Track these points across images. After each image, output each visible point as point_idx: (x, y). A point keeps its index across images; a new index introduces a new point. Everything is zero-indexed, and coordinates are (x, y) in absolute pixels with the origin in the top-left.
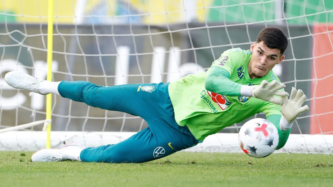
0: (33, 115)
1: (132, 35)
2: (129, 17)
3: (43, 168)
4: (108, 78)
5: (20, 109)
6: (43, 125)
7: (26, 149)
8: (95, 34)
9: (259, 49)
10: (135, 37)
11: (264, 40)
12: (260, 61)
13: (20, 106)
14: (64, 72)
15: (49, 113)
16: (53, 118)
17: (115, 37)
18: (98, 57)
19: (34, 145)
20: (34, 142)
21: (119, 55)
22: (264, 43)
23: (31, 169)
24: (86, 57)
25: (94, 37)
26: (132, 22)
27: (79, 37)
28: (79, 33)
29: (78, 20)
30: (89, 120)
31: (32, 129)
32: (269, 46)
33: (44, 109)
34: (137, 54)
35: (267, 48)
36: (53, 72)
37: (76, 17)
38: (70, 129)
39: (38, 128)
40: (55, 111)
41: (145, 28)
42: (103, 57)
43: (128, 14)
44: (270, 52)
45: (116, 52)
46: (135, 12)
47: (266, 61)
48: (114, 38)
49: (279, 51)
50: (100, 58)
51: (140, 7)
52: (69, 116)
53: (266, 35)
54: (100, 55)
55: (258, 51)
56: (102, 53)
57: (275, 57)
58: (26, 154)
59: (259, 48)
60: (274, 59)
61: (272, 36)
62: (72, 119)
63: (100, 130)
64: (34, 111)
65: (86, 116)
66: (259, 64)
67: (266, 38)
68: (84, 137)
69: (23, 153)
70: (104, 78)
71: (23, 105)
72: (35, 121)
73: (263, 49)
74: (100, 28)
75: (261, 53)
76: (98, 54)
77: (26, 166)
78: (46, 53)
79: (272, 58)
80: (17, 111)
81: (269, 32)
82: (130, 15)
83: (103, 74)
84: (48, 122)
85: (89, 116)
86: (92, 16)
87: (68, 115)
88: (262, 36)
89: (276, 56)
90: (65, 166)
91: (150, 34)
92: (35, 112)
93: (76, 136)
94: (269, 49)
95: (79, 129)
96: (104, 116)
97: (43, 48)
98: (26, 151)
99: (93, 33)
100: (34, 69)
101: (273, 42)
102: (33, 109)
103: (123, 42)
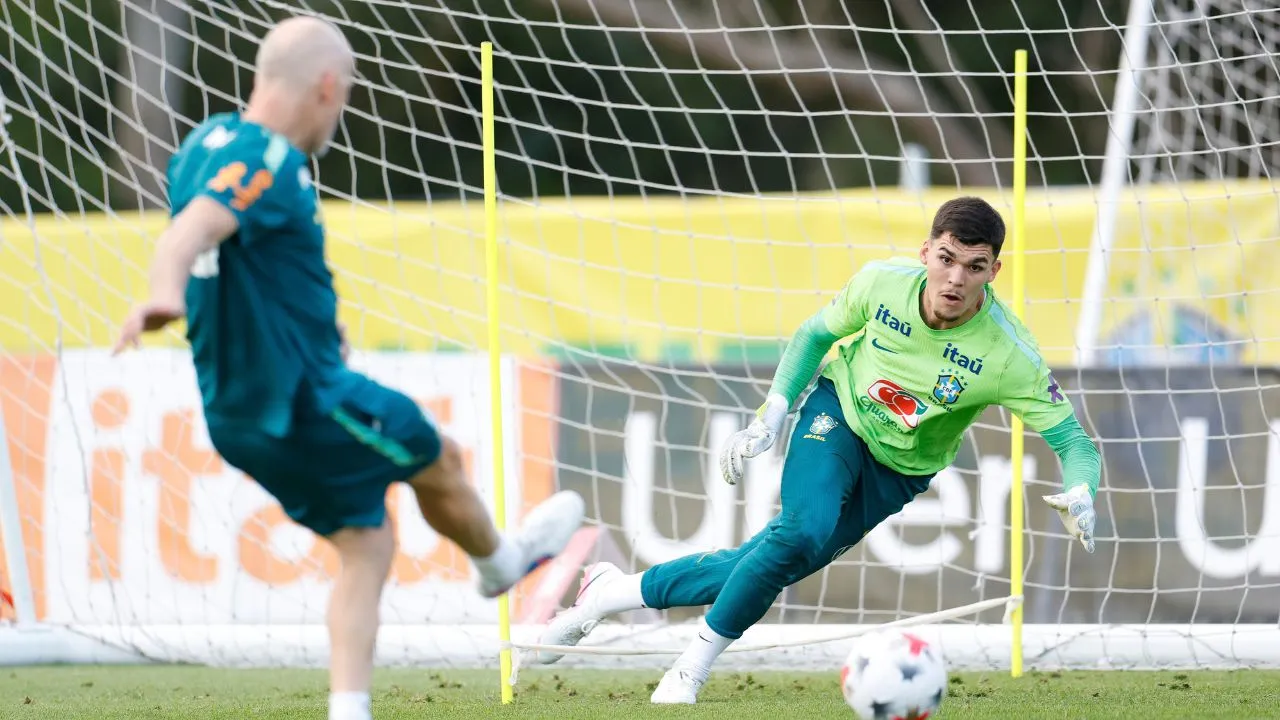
0: (979, 584)
1: (1216, 390)
2: (1208, 347)
3: (1004, 711)
4: (1157, 495)
5: (947, 571)
6: (1003, 607)
7: (964, 666)
8: (1126, 391)
9: (943, 252)
10: (1222, 394)
11: (950, 229)
12: (950, 279)
13: (947, 564)
14: (1053, 481)
15: (1017, 581)
16: (1028, 592)
17: (1175, 396)
18: (1135, 444)
19: (982, 657)
20: (983, 650)
21: (1184, 439)
22: (951, 235)
23: (976, 715)
24: (1104, 444)
25: (1124, 395)
26: (1213, 360)
27: (1088, 396)
28: (1085, 388)
29: (1082, 356)
30: (1113, 594)
31: (977, 617)
32: (965, 242)
33: (1006, 571)
34: (1227, 436)
35: (960, 245)
36: (1024, 483)
37: (1078, 349)
38: (1068, 620)
39: (993, 617)
40: (1031, 575)
41: (1247, 373)
42: (1144, 445)
43: (1205, 341)
44: (969, 253)
45: (1177, 433)
46: (1221, 335)
47: (964, 278)
48: (1170, 398)
49: (989, 248)
50: (1139, 446)
51: (1233, 325)
52: (1067, 588)
53: (954, 216)
54: (1139, 439)
55: (942, 257)
56: (1143, 436)
57: (983, 264)
58: (963, 679)
59: (942, 249)
60: (981, 269)
61: (967, 217)
62: (1071, 593)
63: (1143, 621)
64: (980, 575)
65: (1107, 586)
66: (946, 287)
67: (954, 225)
68: (1102, 636)
69: (956, 676)
70: (1149, 494)
71: (956, 562)
72: (985, 600)
73: (951, 248)
74: (1139, 376)
75: (948, 260)
76: (1135, 437)
77: (966, 706)
78: (1008, 436)
79: (975, 267)
80: (940, 576)
81: (960, 209)
82: (1210, 343)
83: (1147, 487)
84: (1014, 600)
85: (1115, 586)
86: (1116, 347)
87: (1063, 585)
88: (943, 220)
89: (984, 260)
90: (1059, 707)
91: (1258, 387)
92: (982, 578)
93: (1082, 634)
94: (966, 247)
95: (1091, 619)
96: (1151, 587)
97: (1001, 425)
98: (963, 670)
99: (1120, 388)
100: (980, 476)
101: (973, 229)
102: (978, 571)
103: (1191, 408)
